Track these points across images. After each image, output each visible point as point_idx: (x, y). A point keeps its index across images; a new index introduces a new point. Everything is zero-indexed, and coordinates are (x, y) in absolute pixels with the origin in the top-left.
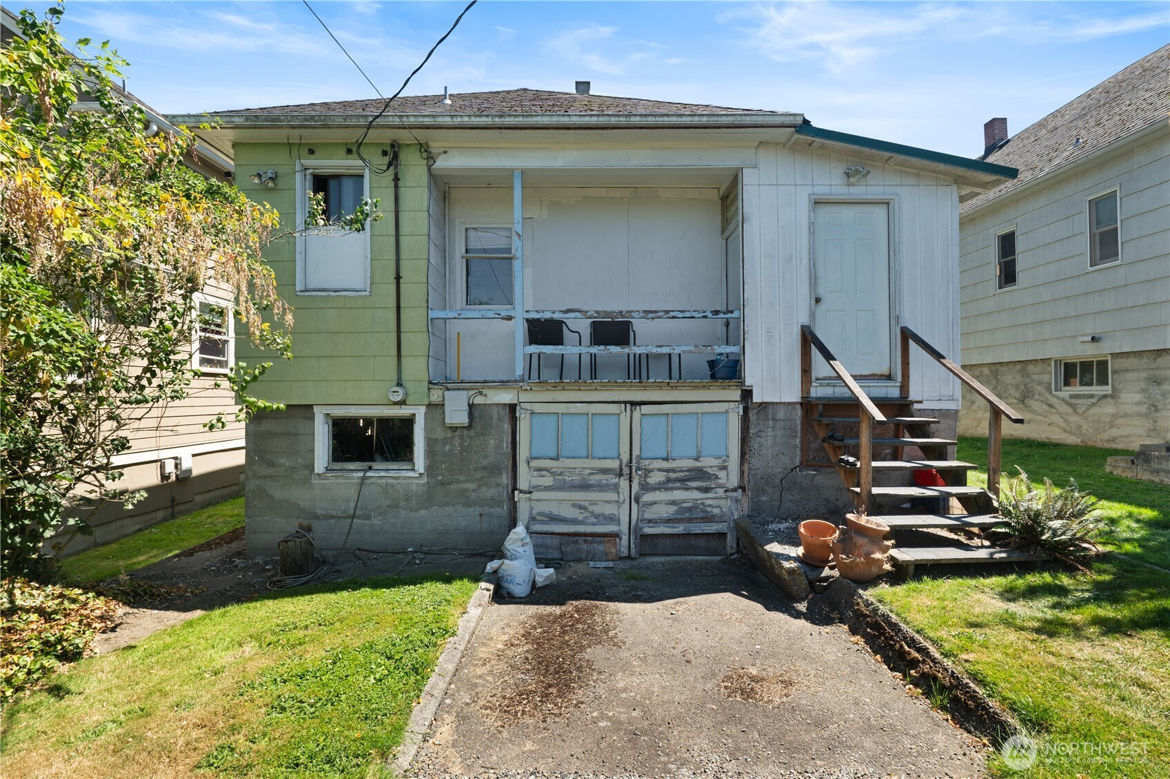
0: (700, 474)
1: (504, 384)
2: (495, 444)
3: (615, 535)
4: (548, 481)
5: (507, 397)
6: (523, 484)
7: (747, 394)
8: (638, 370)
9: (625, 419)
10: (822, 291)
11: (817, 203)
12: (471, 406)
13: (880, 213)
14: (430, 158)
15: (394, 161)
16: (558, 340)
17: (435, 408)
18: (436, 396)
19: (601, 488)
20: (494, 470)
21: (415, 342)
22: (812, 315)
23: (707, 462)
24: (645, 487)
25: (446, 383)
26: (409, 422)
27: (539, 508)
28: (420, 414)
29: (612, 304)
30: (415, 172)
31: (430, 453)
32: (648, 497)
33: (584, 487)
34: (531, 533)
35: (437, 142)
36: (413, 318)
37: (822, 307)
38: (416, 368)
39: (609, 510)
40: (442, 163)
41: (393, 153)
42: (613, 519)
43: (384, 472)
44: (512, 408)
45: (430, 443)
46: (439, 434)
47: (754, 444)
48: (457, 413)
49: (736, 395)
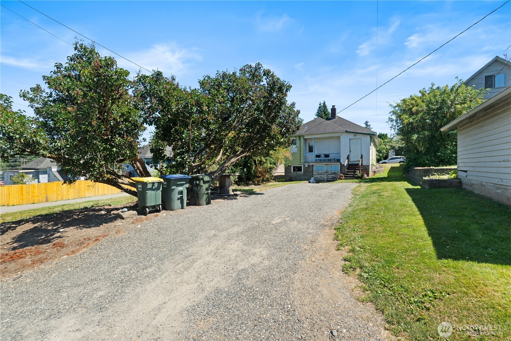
0: (335, 173)
1: (312, 162)
2: (311, 169)
3: (325, 180)
4: (317, 174)
5: (312, 164)
6: (314, 174)
7: (341, 163)
8: (330, 161)
9: (326, 166)
10: (351, 150)
11: (350, 139)
12: (308, 165)
13: (359, 140)
14: (304, 137)
15: (300, 138)
16: (320, 157)
17: (304, 165)
18: (304, 164)
19: (323, 174)
20: (311, 172)
21: (302, 158)
22: (350, 153)
23: (336, 172)
24: (328, 174)
25: (306, 162)
26: (302, 167)
27: (316, 177)
28: (303, 166)
29: (327, 153)
30: (302, 139)
31: (304, 170)
32: (328, 176)
33: (321, 174)
34: (314, 179)
35: (304, 136)
36: (302, 155)
37: (351, 153)
38: (302, 161)
39: (324, 177)
40: (305, 138)
41: (300, 137)
42: (324, 178)
43: (299, 172)
44: (313, 165)
45: (304, 169)
46: (305, 168)
47: (342, 169)
48: (306, 166)
49: (340, 163)
